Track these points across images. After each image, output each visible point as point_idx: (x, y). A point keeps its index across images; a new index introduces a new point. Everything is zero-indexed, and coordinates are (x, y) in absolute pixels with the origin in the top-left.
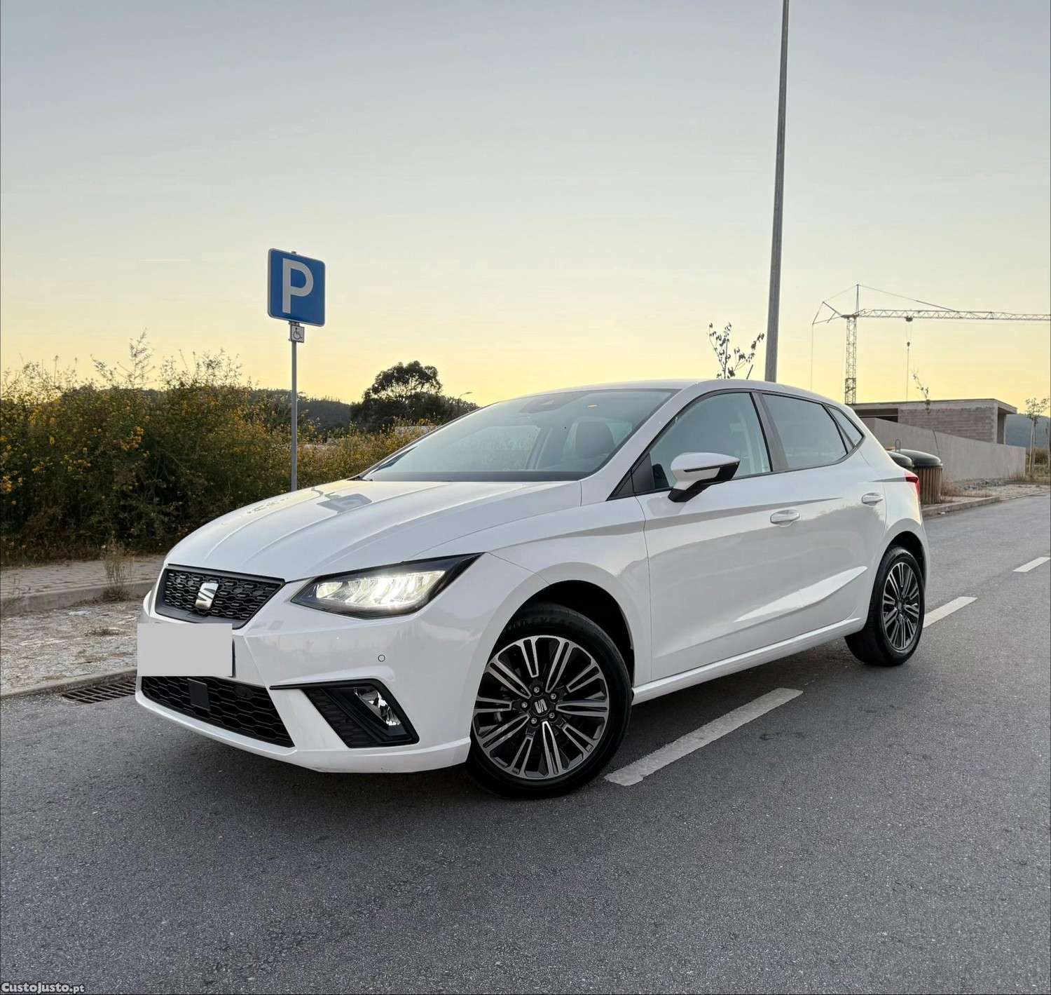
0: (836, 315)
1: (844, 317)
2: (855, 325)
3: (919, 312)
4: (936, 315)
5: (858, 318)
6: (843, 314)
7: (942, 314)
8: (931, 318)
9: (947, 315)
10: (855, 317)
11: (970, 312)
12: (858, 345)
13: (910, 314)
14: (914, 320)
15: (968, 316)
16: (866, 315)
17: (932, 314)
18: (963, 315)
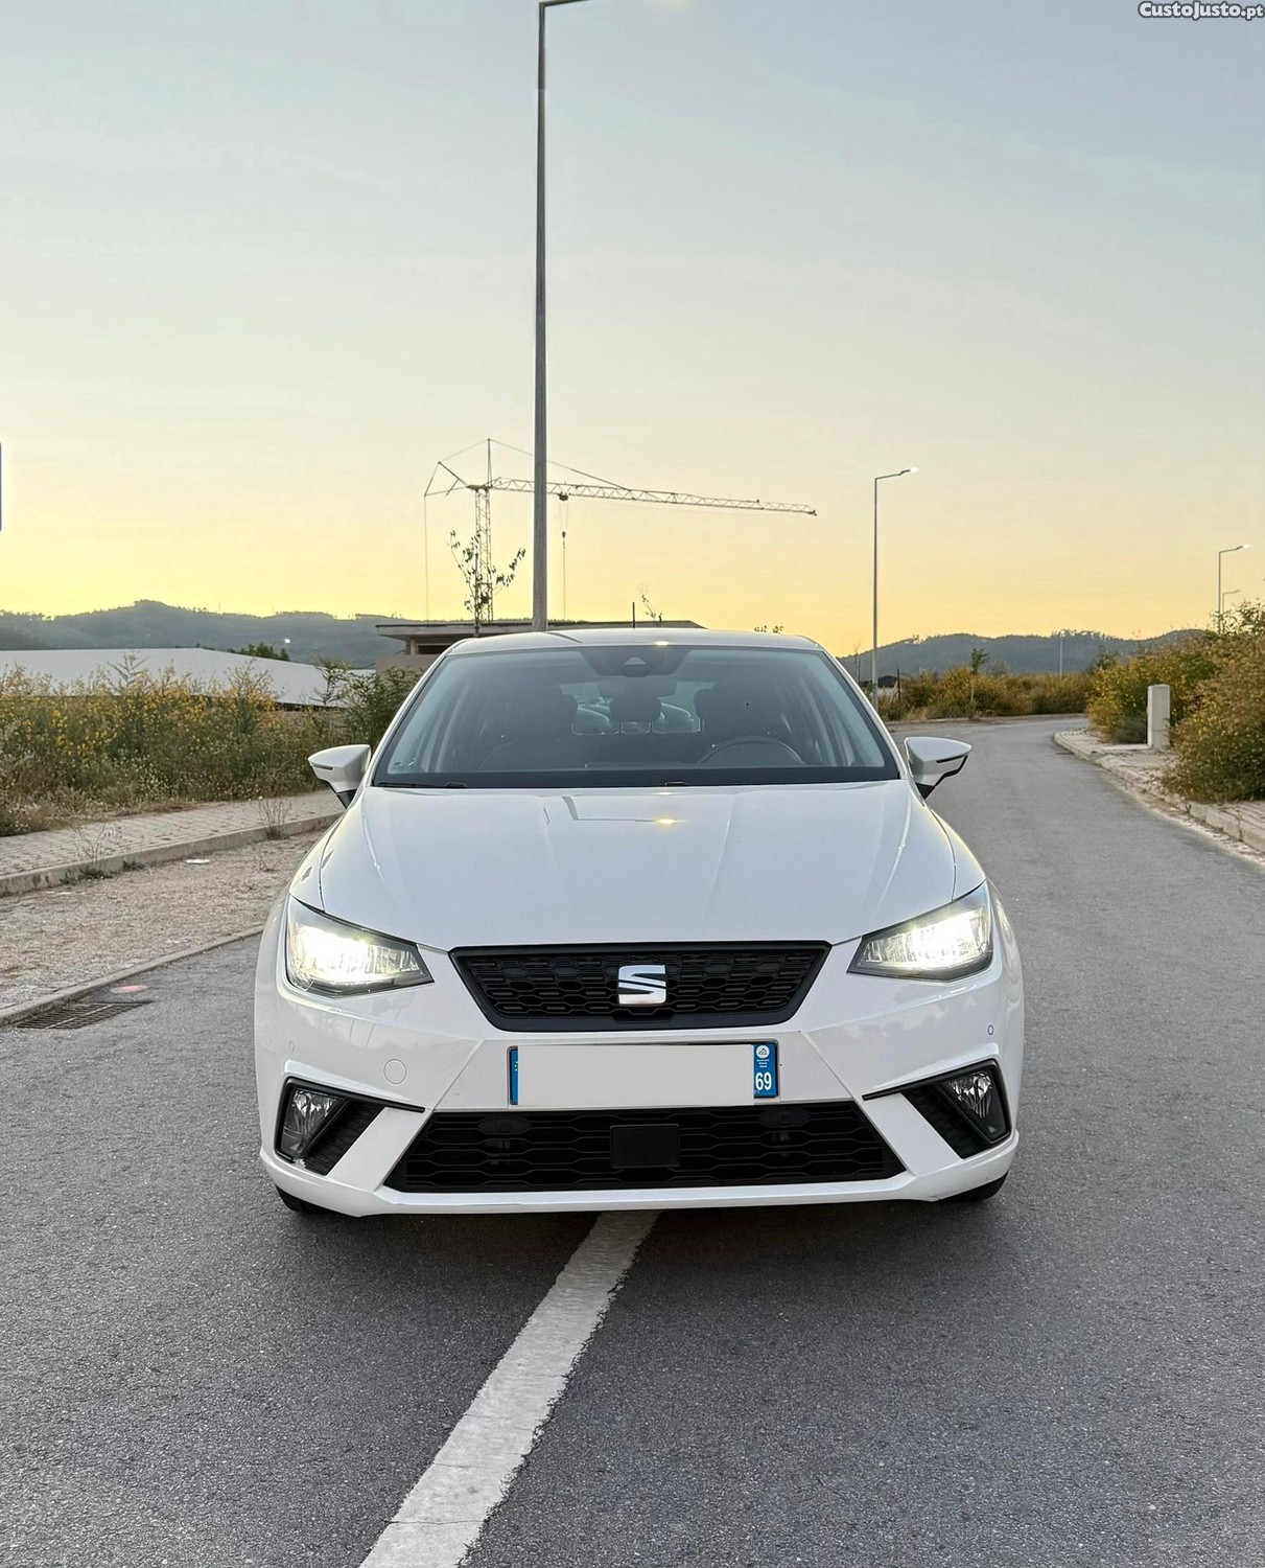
0: (459, 484)
1: (471, 487)
2: (487, 501)
3: (577, 487)
4: (601, 494)
5: (490, 491)
6: (469, 484)
7: (608, 492)
8: (594, 496)
9: (615, 494)
10: (486, 489)
11: (646, 492)
12: (492, 533)
13: (565, 490)
14: (570, 498)
15: (644, 496)
16: (503, 486)
17: (595, 490)
18: (636, 494)
